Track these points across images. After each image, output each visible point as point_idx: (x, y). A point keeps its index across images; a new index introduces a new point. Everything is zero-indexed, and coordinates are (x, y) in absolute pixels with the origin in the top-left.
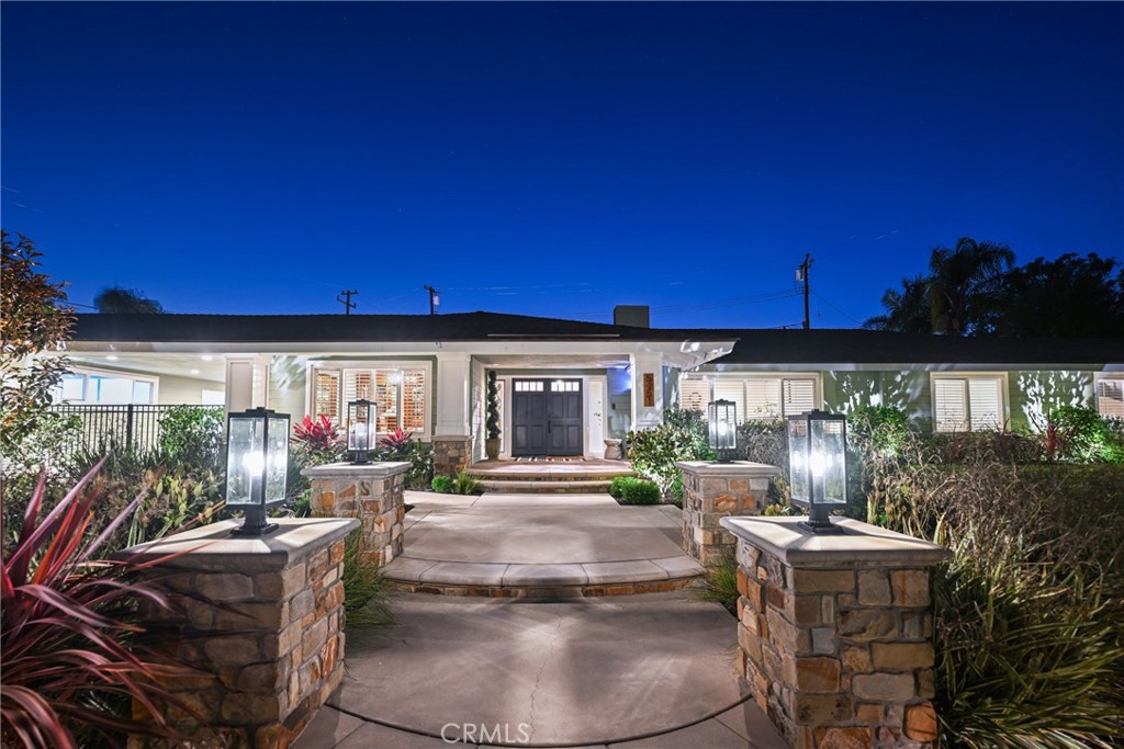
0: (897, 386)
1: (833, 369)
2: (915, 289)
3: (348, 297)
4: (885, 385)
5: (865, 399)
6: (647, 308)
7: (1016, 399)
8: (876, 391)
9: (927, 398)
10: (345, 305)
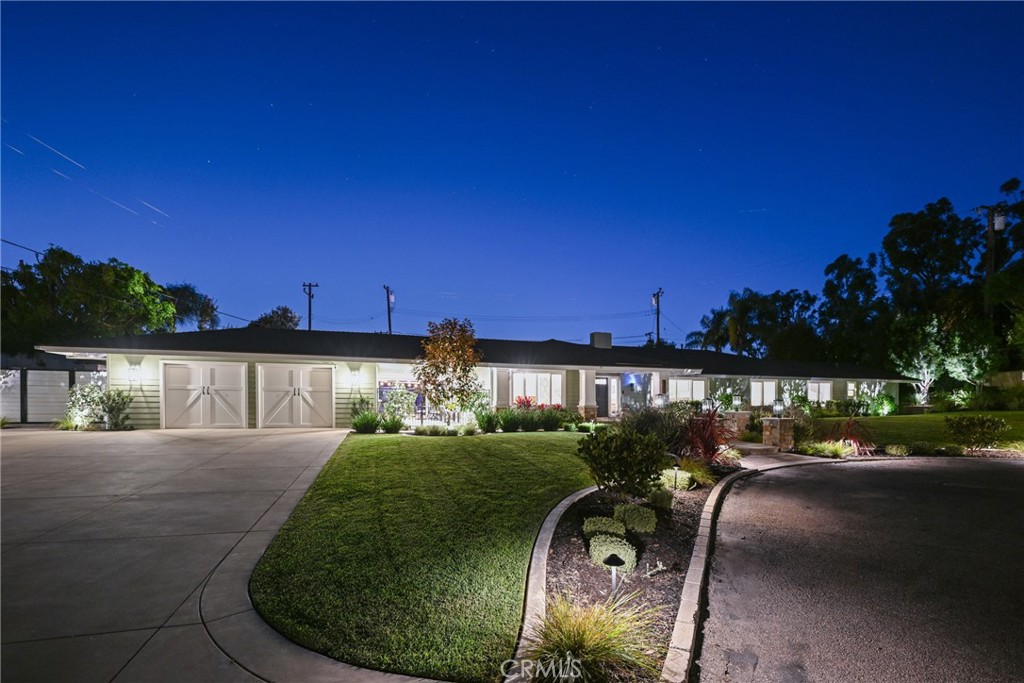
0: (737, 385)
1: (713, 377)
2: (719, 316)
3: (310, 289)
4: (732, 384)
5: (725, 390)
6: (610, 334)
7: (780, 391)
8: (729, 386)
9: (748, 391)
10: (307, 296)
